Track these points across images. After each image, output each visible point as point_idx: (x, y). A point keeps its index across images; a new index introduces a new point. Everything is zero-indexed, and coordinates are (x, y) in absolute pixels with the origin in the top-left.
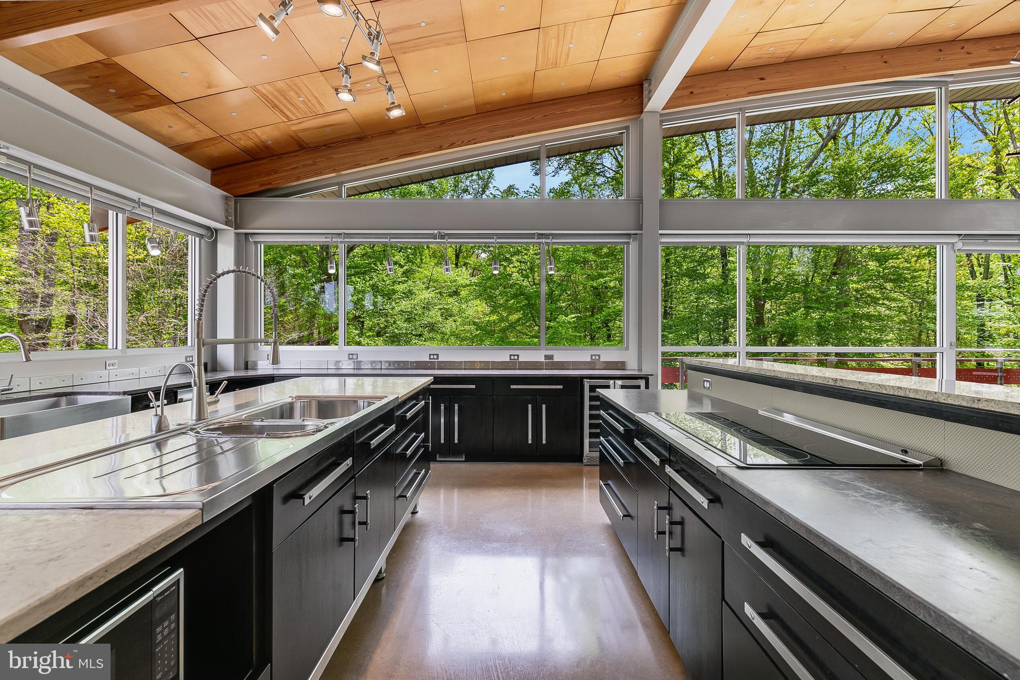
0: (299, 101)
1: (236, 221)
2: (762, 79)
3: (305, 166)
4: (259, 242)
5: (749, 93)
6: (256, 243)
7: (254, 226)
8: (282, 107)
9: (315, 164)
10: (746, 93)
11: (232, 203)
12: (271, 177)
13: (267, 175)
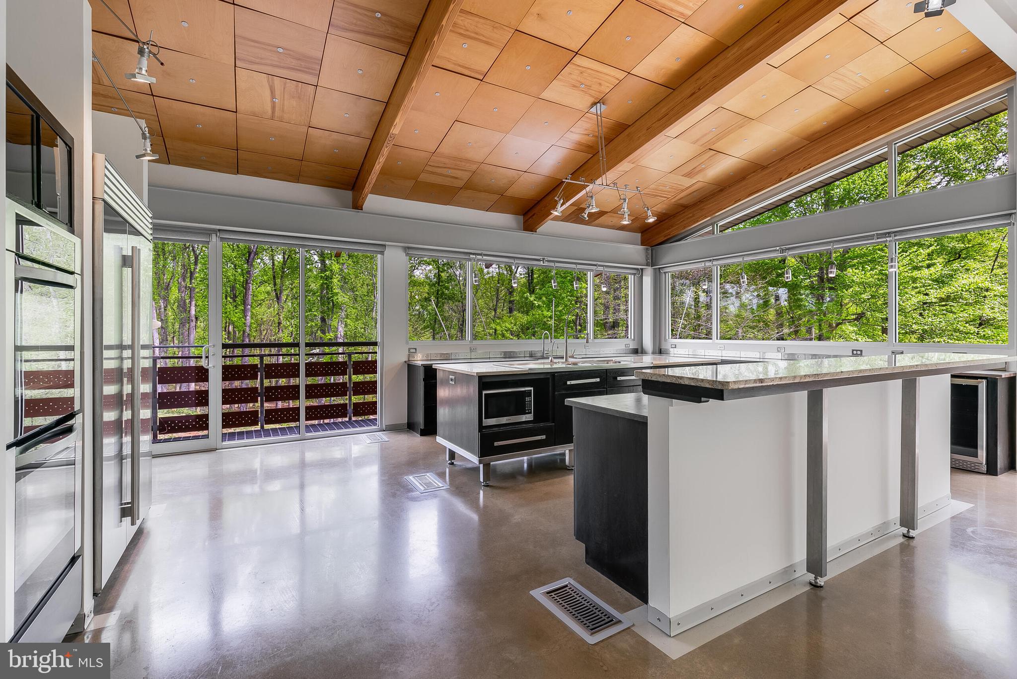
0: (667, 189)
1: (652, 261)
3: (688, 219)
4: (667, 272)
6: (665, 273)
7: (661, 263)
8: (660, 195)
9: (693, 216)
11: (650, 252)
12: (670, 230)
13: (668, 230)
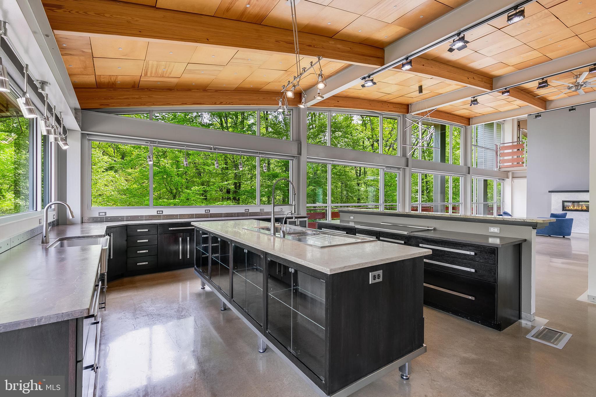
2: (338, 101)
3: (134, 98)
5: (334, 106)
6: (89, 140)
7: (92, 130)
9: (140, 98)
10: (333, 106)
11: (80, 114)
12: (109, 101)
13: (105, 99)
